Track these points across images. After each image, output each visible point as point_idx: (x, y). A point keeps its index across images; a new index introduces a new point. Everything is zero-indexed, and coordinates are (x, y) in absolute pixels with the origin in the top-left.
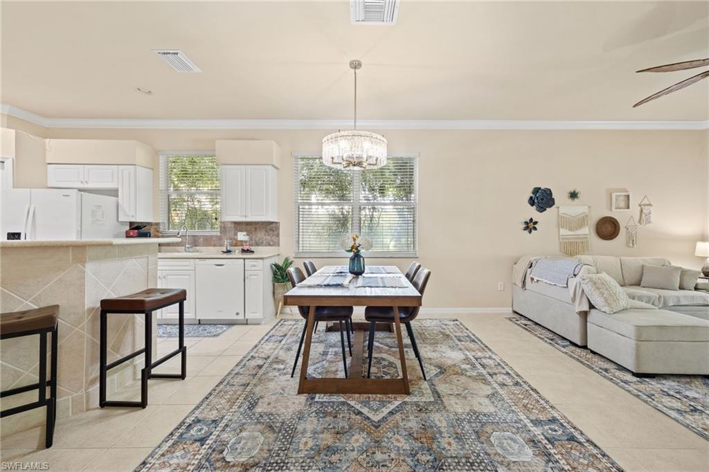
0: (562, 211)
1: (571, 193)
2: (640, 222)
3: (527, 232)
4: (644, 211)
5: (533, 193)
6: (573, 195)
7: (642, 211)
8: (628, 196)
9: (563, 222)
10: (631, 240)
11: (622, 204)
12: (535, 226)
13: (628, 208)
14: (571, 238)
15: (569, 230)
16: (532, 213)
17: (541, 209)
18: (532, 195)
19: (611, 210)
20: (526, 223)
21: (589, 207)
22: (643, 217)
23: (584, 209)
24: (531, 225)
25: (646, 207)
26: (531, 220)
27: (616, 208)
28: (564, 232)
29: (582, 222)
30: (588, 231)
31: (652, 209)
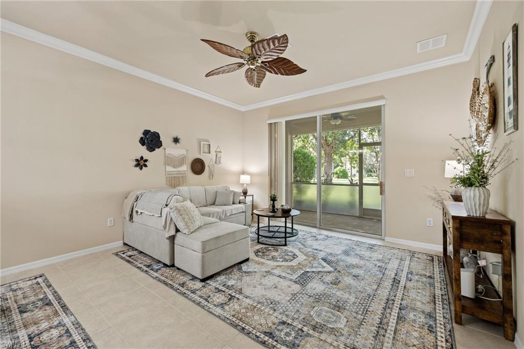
0: (167, 152)
1: (174, 138)
2: (216, 162)
3: (138, 168)
4: (218, 156)
5: (143, 134)
6: (176, 140)
7: (217, 156)
8: (210, 145)
9: (169, 161)
10: (211, 175)
11: (206, 150)
12: (145, 163)
13: (210, 153)
14: (175, 174)
15: (173, 167)
16: (143, 151)
17: (151, 149)
18: (142, 136)
19: (200, 154)
20: (137, 160)
21: (187, 150)
22: (217, 161)
23: (183, 152)
24: (142, 163)
25: (219, 153)
26: (142, 158)
27: (203, 153)
28: (169, 169)
29: (182, 161)
30: (186, 168)
31: (221, 154)
